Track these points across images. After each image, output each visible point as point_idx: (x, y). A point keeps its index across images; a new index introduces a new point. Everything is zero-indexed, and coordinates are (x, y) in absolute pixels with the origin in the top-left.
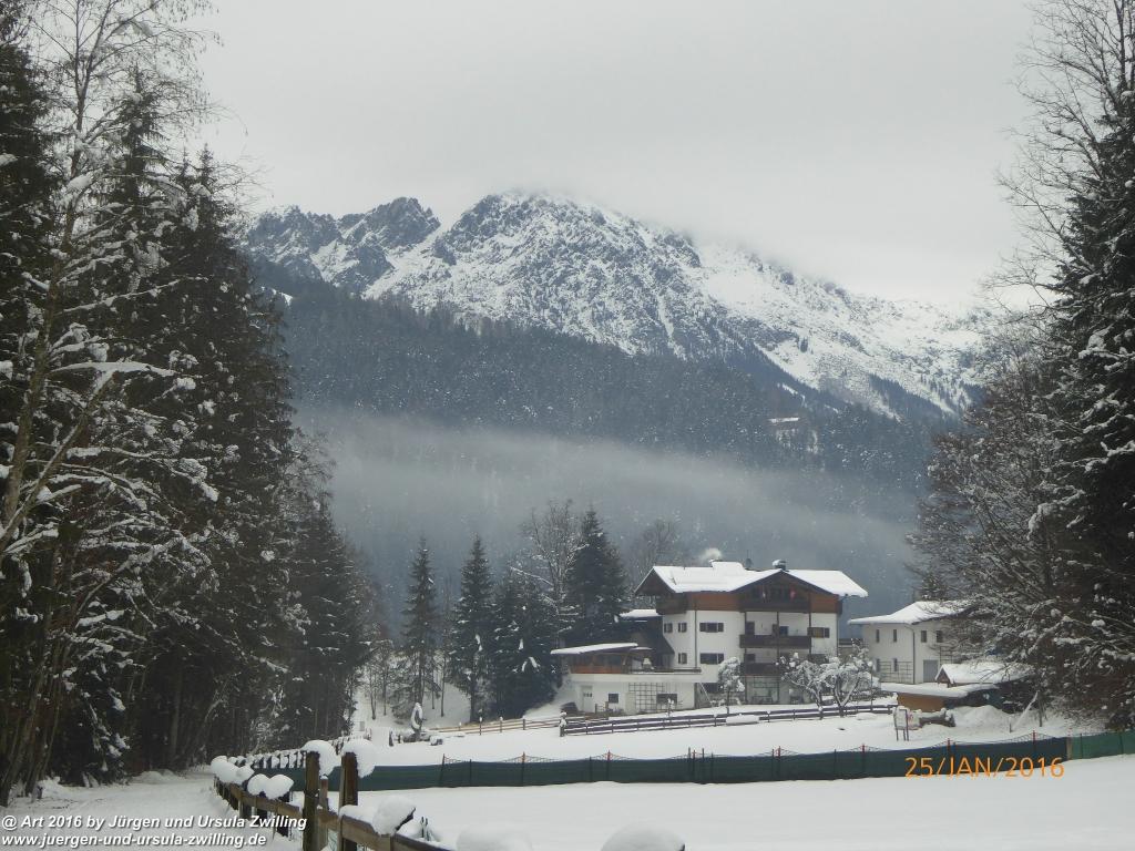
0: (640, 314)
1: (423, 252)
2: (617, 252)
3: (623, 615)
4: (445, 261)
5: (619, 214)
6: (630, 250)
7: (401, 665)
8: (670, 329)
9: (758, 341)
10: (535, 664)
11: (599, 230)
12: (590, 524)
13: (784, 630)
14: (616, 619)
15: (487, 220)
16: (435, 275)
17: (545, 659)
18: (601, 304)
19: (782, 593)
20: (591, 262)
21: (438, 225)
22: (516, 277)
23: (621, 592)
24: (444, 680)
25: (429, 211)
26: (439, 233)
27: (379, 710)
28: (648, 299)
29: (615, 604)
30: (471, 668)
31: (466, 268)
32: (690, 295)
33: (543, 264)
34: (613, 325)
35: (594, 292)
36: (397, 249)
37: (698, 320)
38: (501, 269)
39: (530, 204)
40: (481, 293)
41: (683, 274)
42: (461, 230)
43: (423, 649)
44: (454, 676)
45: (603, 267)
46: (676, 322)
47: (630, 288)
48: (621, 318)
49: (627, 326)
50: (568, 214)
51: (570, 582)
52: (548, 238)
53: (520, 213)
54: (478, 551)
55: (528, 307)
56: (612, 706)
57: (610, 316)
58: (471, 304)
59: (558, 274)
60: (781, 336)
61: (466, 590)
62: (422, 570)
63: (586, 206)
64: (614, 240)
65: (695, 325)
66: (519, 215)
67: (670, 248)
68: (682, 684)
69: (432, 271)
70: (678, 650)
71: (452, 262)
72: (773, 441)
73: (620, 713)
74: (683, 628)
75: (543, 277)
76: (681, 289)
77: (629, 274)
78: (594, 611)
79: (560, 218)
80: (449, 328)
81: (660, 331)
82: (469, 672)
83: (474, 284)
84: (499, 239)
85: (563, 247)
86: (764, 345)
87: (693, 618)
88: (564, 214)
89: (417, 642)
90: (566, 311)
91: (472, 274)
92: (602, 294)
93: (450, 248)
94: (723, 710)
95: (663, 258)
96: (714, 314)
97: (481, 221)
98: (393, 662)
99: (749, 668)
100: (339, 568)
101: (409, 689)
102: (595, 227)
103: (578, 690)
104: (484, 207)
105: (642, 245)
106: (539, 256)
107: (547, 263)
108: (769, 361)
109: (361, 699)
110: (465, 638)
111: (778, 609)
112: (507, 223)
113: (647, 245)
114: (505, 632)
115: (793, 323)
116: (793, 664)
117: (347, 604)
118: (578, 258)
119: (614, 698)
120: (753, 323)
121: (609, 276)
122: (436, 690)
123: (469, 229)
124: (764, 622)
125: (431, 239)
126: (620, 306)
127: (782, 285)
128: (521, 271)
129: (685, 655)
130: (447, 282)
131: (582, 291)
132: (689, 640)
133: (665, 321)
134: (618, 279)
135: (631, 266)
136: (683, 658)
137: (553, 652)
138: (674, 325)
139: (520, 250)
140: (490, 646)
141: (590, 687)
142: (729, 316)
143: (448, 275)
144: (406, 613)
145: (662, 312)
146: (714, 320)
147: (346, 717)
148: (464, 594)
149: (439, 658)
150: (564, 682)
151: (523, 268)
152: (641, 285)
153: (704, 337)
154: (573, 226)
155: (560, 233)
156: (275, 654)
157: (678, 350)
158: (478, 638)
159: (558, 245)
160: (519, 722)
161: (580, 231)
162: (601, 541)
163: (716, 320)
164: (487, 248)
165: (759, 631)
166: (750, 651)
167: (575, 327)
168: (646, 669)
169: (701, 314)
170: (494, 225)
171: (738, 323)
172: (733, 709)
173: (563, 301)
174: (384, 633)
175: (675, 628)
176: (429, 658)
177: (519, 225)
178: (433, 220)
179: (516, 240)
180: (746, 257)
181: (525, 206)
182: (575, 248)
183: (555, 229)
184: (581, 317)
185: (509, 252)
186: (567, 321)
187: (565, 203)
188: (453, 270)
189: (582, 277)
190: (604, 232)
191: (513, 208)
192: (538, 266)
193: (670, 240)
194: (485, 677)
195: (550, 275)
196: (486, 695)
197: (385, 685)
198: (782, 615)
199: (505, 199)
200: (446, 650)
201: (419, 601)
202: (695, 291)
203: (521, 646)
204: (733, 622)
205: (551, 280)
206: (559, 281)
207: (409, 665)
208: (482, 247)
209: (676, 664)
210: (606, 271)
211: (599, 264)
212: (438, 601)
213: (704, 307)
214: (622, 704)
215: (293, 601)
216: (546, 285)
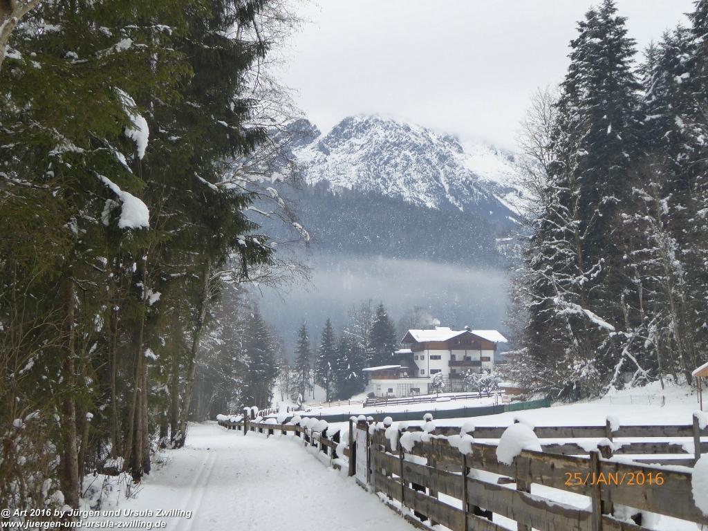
0: (430, 180)
1: (312, 149)
2: (418, 146)
3: (396, 352)
4: (324, 153)
5: (418, 126)
6: (425, 145)
7: (294, 376)
8: (447, 187)
9: (495, 193)
10: (355, 375)
11: (407, 134)
12: (381, 310)
13: (469, 358)
14: (393, 354)
15: (346, 131)
16: (318, 161)
17: (360, 373)
18: (409, 175)
19: (468, 342)
20: (403, 152)
21: (320, 133)
22: (363, 161)
23: (395, 341)
24: (315, 383)
25: (315, 126)
26: (320, 138)
27: (285, 397)
28: (435, 171)
29: (391, 346)
30: (326, 377)
31: (335, 156)
32: (458, 169)
33: (377, 154)
34: (416, 186)
35: (405, 168)
36: (298, 148)
37: (462, 182)
38: (355, 157)
39: (370, 121)
40: (344, 170)
41: (454, 157)
42: (333, 136)
43: (304, 369)
44: (319, 381)
45: (410, 154)
46: (450, 184)
47: (425, 165)
48: (420, 182)
49: (423, 187)
50: (390, 126)
51: (371, 337)
52: (380, 139)
53: (364, 126)
54: (328, 324)
55: (369, 178)
56: (390, 394)
57: (414, 181)
58: (338, 176)
59: (385, 159)
60: (508, 190)
61: (324, 342)
62: (303, 333)
63: (401, 122)
64: (416, 139)
65: (461, 185)
66: (363, 128)
67: (446, 143)
68: (422, 384)
69: (317, 159)
70: (421, 368)
71: (328, 154)
72: (496, 252)
73: (394, 397)
74: (423, 358)
75: (377, 160)
76: (453, 165)
77: (424, 158)
78: (382, 351)
79: (386, 128)
80: (325, 195)
81: (441, 189)
82: (325, 379)
83: (340, 165)
84: (353, 140)
85: (388, 144)
86: (498, 195)
87: (427, 353)
88: (388, 126)
89: (301, 366)
90: (390, 180)
91: (339, 160)
92: (410, 169)
93: (326, 146)
94: (435, 396)
95: (443, 149)
96: (471, 179)
97: (343, 131)
98: (291, 374)
99: (453, 375)
100: (264, 335)
101: (298, 387)
102: (405, 133)
103: (375, 387)
104: (344, 124)
105: (431, 142)
106: (375, 149)
107: (379, 153)
108: (502, 204)
109: (276, 392)
110: (324, 363)
111: (466, 349)
112: (357, 132)
113: (433, 141)
114: (342, 361)
115: (514, 183)
116: (467, 374)
117: (268, 351)
118: (396, 150)
119: (391, 390)
120: (493, 184)
121: (413, 159)
122: (311, 387)
123: (337, 136)
124: (460, 355)
125: (316, 142)
126: (420, 176)
127: (508, 162)
128: (365, 158)
129: (423, 370)
130: (326, 165)
131: (399, 168)
132: (425, 363)
133: (444, 183)
134: (418, 161)
135: (425, 153)
136: (423, 372)
137: (364, 370)
138: (450, 185)
139: (365, 146)
140: (335, 367)
141: (380, 386)
142: (479, 180)
143: (325, 161)
144: (296, 352)
145: (442, 179)
146: (471, 182)
147: (269, 400)
148: (323, 344)
149: (311, 373)
150: (369, 383)
151: (367, 156)
152: (431, 164)
153: (465, 191)
154: (393, 132)
155: (386, 137)
156: (237, 375)
157: (451, 199)
158: (329, 363)
159: (385, 143)
160: (347, 402)
161: (397, 135)
162: (386, 318)
163: (472, 183)
164: (347, 146)
165: (457, 358)
166: (453, 368)
167: (395, 188)
168: (405, 377)
169: (464, 179)
170: (350, 133)
171: (485, 183)
172: (439, 395)
173: (388, 174)
174: (286, 362)
175: (419, 358)
176: (307, 373)
177: (364, 133)
178: (317, 131)
179: (363, 141)
180: (488, 147)
181: (367, 122)
182: (394, 144)
183: (383, 134)
184: (398, 182)
185: (359, 147)
186: (391, 184)
187: (388, 120)
188: (328, 158)
189: (398, 160)
190: (410, 135)
191: (360, 123)
192: (375, 155)
193: (446, 139)
194: (333, 381)
195: (381, 159)
196: (333, 390)
197: (288, 385)
198: (468, 351)
199: (356, 118)
200: (314, 368)
201: (302, 347)
202: (461, 166)
203: (349, 367)
204: (445, 355)
205: (382, 162)
206: (386, 163)
207: (298, 376)
208: (344, 145)
209: (420, 375)
210: (411, 157)
211: (407, 153)
212: (310, 348)
213: (466, 175)
214: (394, 393)
215: (244, 353)
216: (379, 165)
